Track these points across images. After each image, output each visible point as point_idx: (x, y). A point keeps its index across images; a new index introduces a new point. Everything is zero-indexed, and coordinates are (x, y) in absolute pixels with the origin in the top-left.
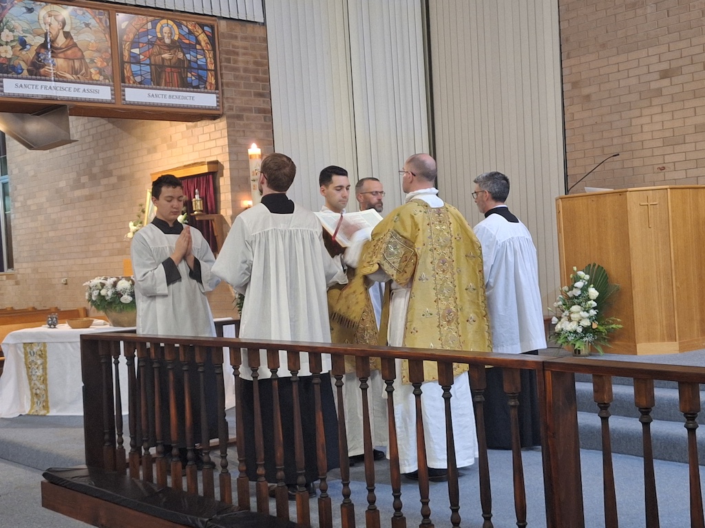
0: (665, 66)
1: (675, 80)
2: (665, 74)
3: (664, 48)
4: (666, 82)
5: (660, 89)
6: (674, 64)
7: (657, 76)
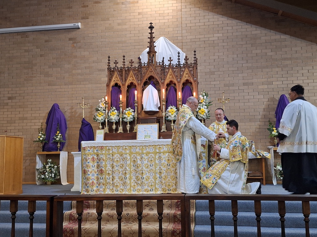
0: (10, 95)
1: (13, 101)
2: (10, 98)
3: (10, 89)
4: (10, 101)
5: (8, 103)
6: (14, 95)
7: (7, 98)
